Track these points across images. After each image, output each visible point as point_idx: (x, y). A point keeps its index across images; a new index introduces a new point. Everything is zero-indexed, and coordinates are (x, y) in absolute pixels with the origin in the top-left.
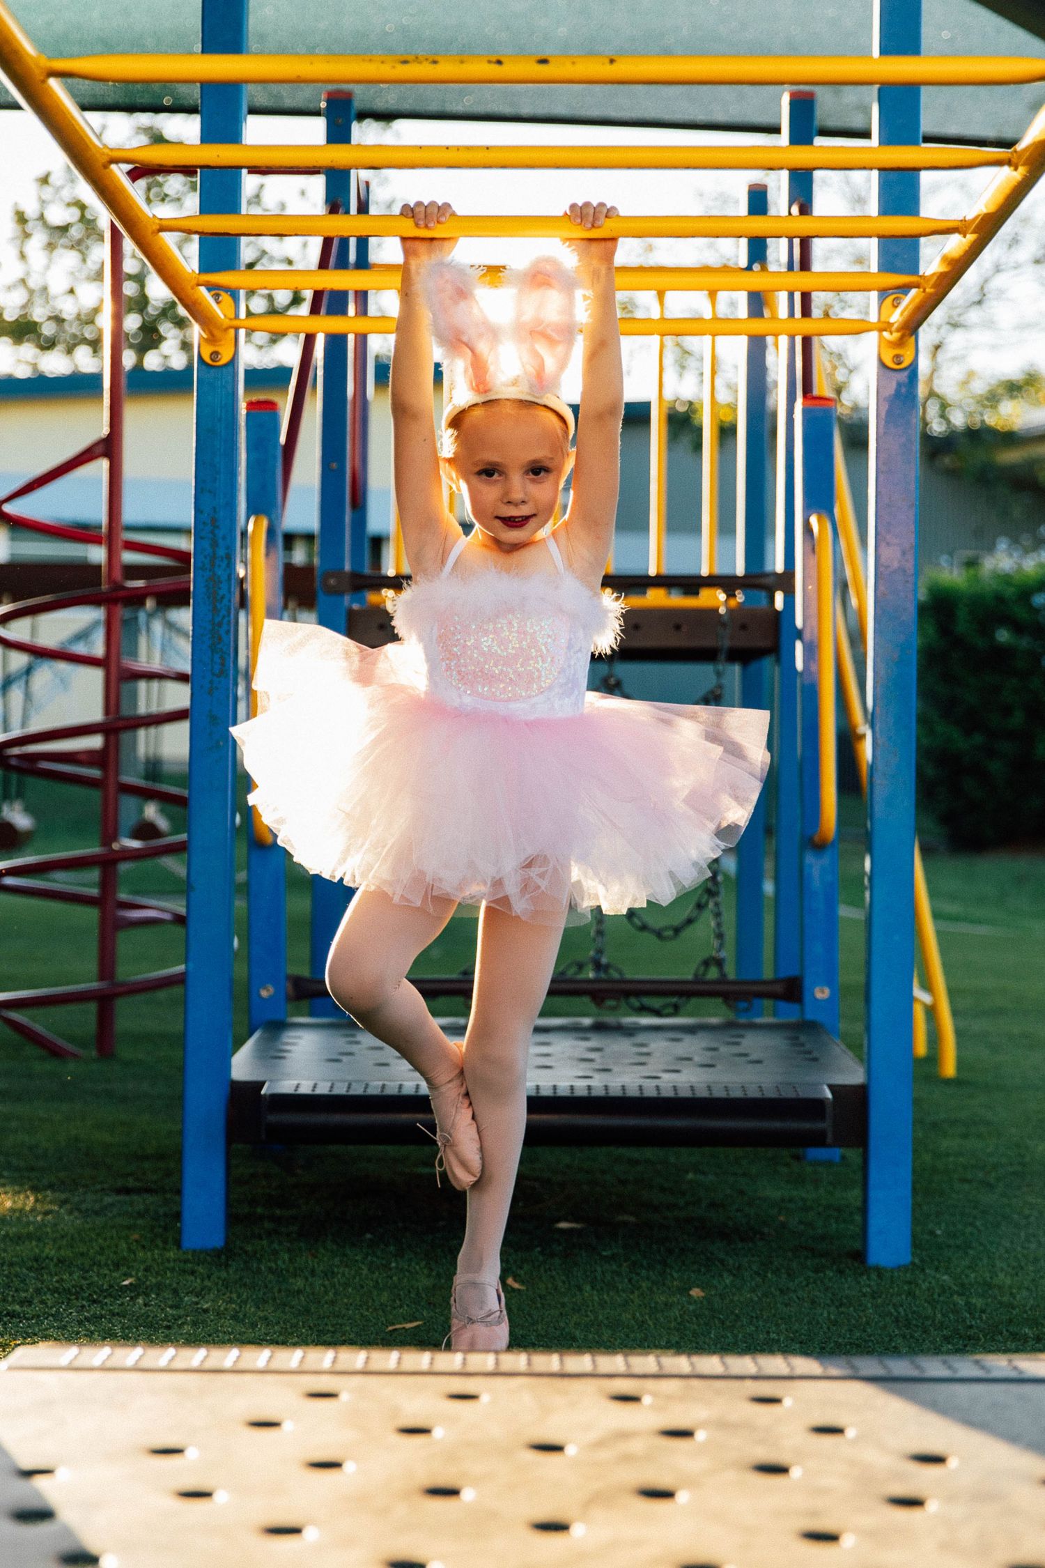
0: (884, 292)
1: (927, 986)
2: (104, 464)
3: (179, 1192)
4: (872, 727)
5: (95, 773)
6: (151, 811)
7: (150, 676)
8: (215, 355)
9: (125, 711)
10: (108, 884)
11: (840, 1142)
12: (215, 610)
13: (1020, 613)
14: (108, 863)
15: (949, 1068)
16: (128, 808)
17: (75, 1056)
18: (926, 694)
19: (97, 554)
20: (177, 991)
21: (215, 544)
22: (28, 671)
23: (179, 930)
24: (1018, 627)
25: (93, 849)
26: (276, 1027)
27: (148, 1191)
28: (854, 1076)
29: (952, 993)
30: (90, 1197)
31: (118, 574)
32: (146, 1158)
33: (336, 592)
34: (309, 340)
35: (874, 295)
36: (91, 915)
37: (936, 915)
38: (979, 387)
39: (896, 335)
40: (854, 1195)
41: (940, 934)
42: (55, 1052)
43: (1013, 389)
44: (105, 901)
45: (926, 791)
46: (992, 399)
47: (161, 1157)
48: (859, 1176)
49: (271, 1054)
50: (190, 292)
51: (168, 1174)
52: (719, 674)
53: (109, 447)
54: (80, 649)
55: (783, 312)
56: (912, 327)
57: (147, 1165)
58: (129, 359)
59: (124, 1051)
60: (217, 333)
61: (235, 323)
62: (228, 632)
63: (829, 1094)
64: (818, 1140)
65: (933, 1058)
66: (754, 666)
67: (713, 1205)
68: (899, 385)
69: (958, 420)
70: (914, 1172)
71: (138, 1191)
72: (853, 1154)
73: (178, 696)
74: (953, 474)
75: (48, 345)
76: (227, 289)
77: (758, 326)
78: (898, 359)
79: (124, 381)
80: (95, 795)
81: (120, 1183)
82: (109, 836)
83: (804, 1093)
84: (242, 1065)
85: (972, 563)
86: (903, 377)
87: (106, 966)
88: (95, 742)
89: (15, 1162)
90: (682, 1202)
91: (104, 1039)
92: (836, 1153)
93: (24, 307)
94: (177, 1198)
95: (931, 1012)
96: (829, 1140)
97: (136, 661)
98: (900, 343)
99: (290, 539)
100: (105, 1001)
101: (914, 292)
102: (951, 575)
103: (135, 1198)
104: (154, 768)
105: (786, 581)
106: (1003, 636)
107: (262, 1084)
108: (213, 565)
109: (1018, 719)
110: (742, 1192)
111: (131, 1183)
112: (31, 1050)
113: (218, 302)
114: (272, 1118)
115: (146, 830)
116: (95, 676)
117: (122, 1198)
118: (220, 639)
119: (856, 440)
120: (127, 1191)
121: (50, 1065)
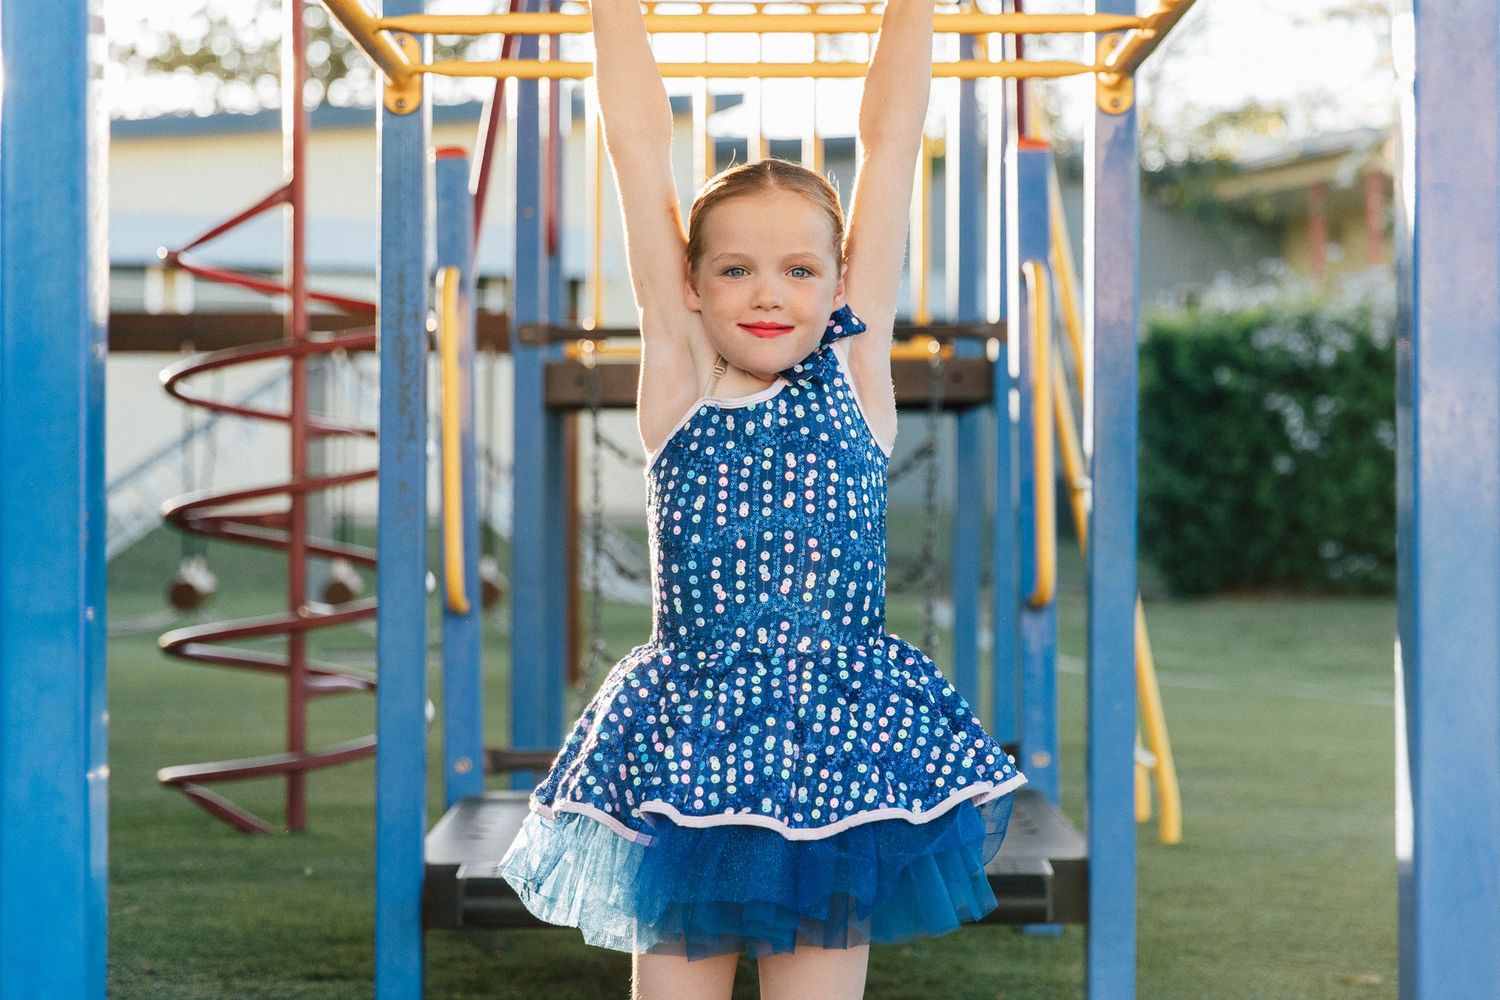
0: (1101, 33)
1: (1149, 746)
2: (286, 211)
3: (372, 977)
4: (1092, 475)
5: (280, 535)
6: (343, 571)
7: (339, 433)
8: (400, 102)
9: (314, 471)
10: (296, 650)
11: (1060, 918)
12: (403, 371)
13: (1242, 352)
14: (297, 631)
15: (1172, 832)
16: (318, 572)
17: (263, 831)
18: (1147, 436)
19: (282, 304)
20: (370, 763)
21: (401, 301)
22: (208, 427)
23: (370, 699)
24: (1240, 367)
25: (280, 614)
26: (473, 802)
27: (343, 977)
28: (1074, 849)
29: (1177, 751)
30: (281, 984)
31: (302, 326)
32: (338, 941)
33: (531, 344)
34: (500, 85)
35: (1090, 37)
36: (279, 683)
37: (1159, 667)
38: (1199, 119)
39: (1113, 78)
40: (1075, 971)
41: (1163, 689)
42: (244, 828)
43: (1234, 118)
44: (294, 669)
45: (1148, 538)
46: (1210, 129)
47: (354, 940)
48: (1080, 950)
49: (468, 833)
50: (372, 36)
51: (362, 958)
52: (933, 428)
53: (292, 193)
54: (264, 403)
55: (995, 55)
56: (1128, 68)
57: (341, 949)
58: (313, 94)
59: (315, 825)
60: (402, 80)
61: (421, 68)
62: (416, 394)
63: (1048, 870)
64: (1038, 917)
65: (1155, 822)
66: (968, 418)
67: (929, 983)
68: (1117, 130)
69: (1178, 153)
70: (1138, 943)
71: (331, 978)
72: (1076, 930)
73: (367, 454)
74: (1173, 209)
75: (229, 76)
76: (412, 33)
77: (970, 68)
78: (1115, 103)
79: (307, 122)
80: (281, 559)
81: (311, 969)
82: (297, 600)
83: (1025, 869)
84: (438, 847)
85: (1191, 302)
86: (1121, 121)
87: (296, 739)
88: (281, 504)
89: (200, 947)
90: (896, 979)
91: (294, 813)
92: (1056, 929)
93: (204, 40)
94: (370, 984)
95: (1154, 774)
96: (1050, 915)
97: (323, 416)
98: (1117, 87)
99: (483, 282)
100: (295, 774)
101: (1132, 34)
102: (1171, 315)
103: (327, 985)
104: (344, 528)
105: (1000, 331)
106: (1225, 377)
107: (456, 867)
108: (400, 322)
109: (1240, 463)
110: (959, 969)
111: (323, 969)
112: (219, 826)
113: (402, 45)
114: (471, 903)
115: (337, 593)
116: (281, 435)
117: (315, 985)
118: (408, 401)
119: (1072, 173)
120: (318, 977)
121: (238, 842)
